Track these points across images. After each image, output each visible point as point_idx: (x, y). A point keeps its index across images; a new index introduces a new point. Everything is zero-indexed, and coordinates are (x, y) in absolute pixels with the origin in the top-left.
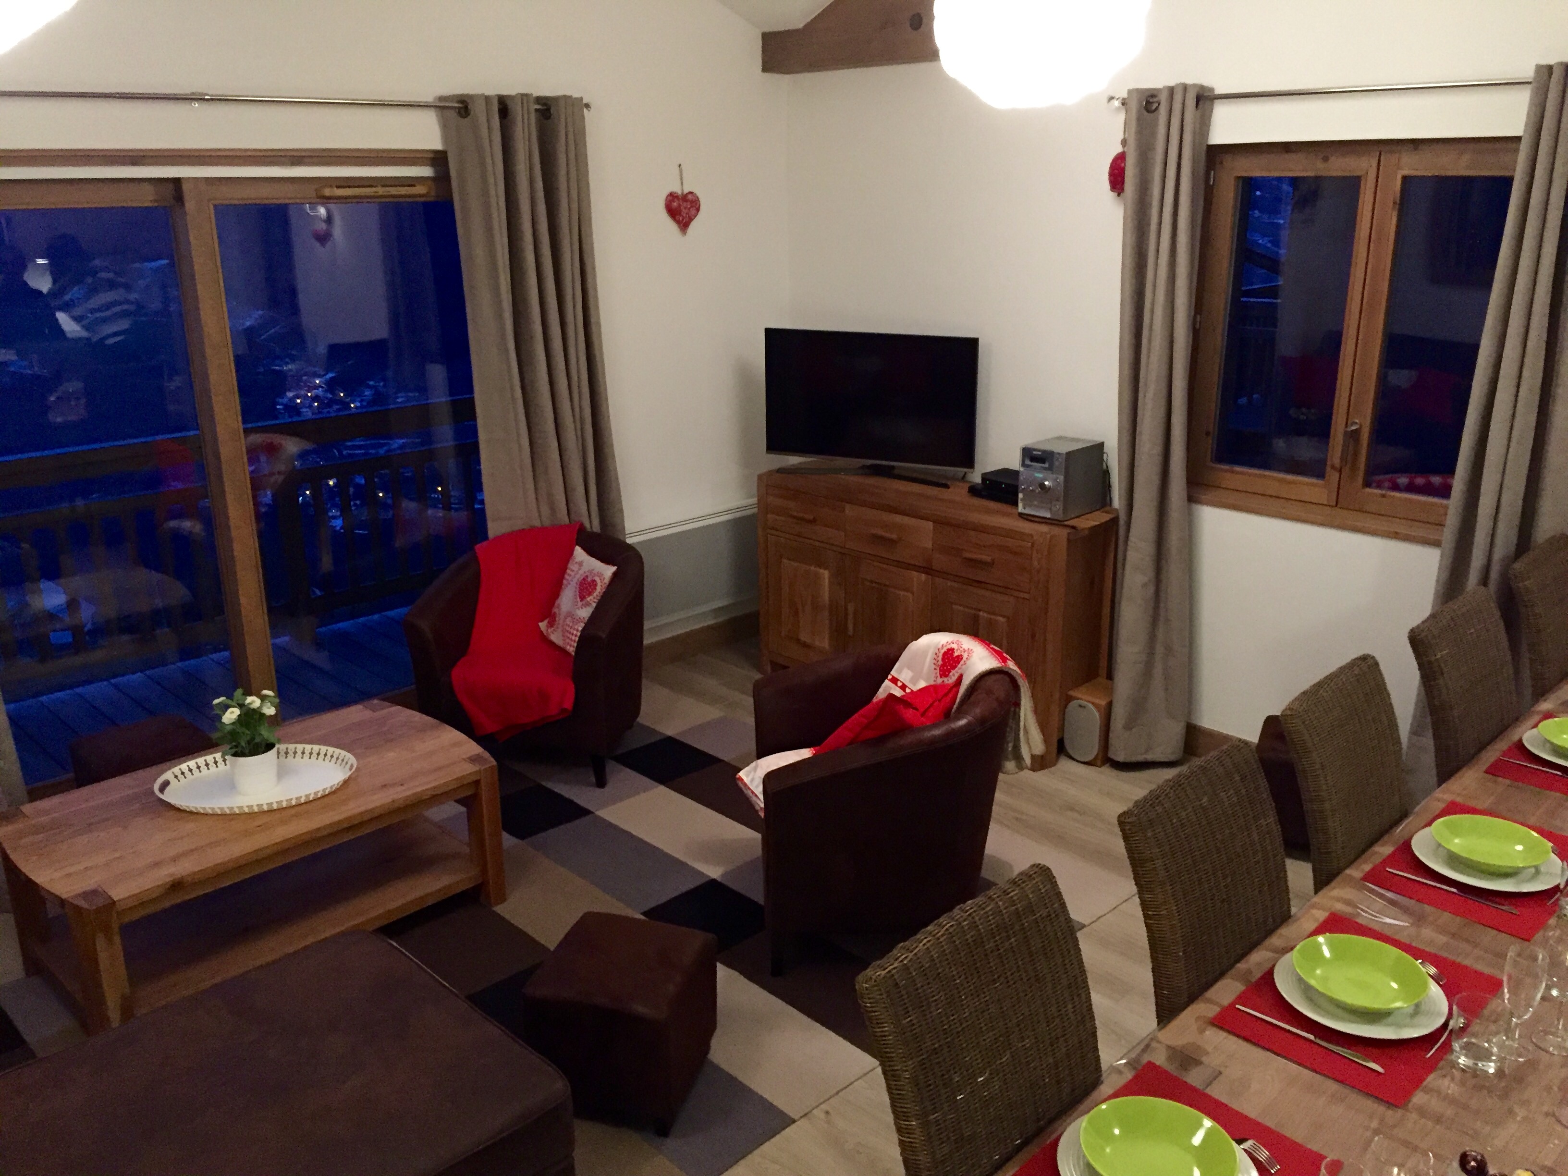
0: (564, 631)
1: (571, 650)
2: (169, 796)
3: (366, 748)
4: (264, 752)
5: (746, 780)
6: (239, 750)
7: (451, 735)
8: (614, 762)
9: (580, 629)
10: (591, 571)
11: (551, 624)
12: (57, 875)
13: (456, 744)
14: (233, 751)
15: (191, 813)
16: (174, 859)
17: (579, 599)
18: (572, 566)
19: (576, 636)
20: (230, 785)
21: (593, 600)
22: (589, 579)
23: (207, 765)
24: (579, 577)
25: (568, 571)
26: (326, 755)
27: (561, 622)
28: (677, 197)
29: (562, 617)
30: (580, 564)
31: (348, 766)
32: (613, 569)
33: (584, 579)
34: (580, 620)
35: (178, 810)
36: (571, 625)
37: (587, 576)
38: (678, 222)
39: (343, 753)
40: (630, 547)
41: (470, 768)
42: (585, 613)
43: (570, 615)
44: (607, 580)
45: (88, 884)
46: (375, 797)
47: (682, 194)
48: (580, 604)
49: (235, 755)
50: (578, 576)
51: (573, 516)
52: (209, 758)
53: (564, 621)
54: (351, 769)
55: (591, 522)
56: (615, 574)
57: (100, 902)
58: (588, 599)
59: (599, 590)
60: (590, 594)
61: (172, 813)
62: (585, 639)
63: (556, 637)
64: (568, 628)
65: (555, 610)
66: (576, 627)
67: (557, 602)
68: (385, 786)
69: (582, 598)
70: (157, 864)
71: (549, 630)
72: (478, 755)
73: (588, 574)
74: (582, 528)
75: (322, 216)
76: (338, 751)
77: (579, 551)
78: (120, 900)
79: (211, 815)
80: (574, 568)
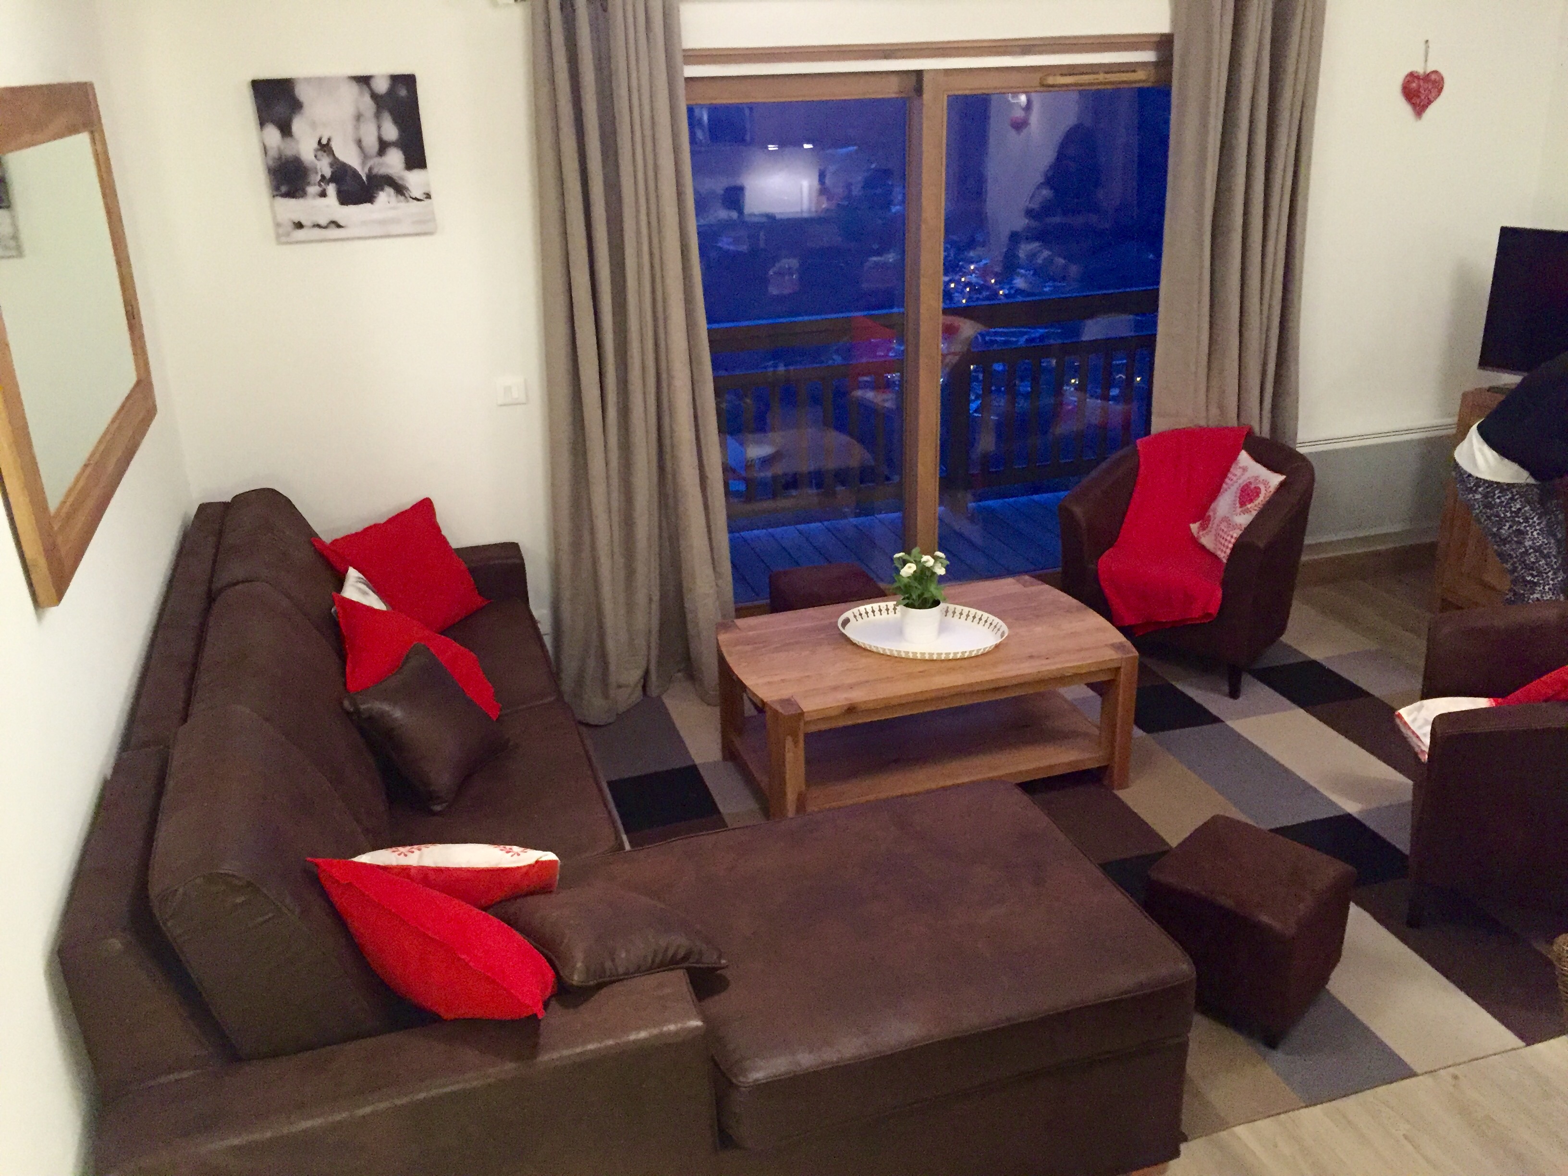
0: (1217, 535)
1: (1223, 555)
2: (848, 631)
3: (1016, 619)
4: (930, 607)
5: (1407, 718)
6: (910, 601)
7: (1095, 620)
8: (1249, 676)
9: (1235, 535)
10: (1256, 478)
11: (1203, 527)
12: (761, 681)
13: (1098, 630)
14: (907, 601)
15: (865, 650)
16: (851, 687)
17: (1238, 505)
18: (1235, 470)
19: (1230, 542)
20: (898, 631)
21: (1254, 507)
22: (1252, 486)
23: (880, 610)
24: (1242, 481)
25: (1230, 475)
26: (980, 619)
27: (1215, 526)
28: (1418, 77)
29: (1216, 521)
30: (1245, 469)
31: (1000, 633)
32: (1280, 478)
33: (1247, 485)
34: (1235, 527)
35: (854, 644)
36: (1225, 530)
37: (1250, 483)
38: (1414, 105)
39: (997, 620)
40: (1302, 458)
41: (1111, 655)
42: (1243, 520)
43: (1226, 520)
44: (1272, 489)
45: (785, 693)
46: (1022, 665)
47: (1425, 72)
48: (1239, 510)
49: (907, 605)
50: (1240, 481)
51: (1242, 420)
52: (883, 605)
53: (1218, 525)
54: (1002, 636)
55: (1261, 428)
56: (1282, 485)
57: (792, 711)
58: (1249, 506)
59: (1261, 499)
60: (1251, 501)
61: (850, 647)
62: (1240, 547)
63: (1207, 541)
64: (1221, 533)
65: (1211, 513)
66: (1231, 533)
67: (1213, 506)
68: (1031, 657)
69: (1242, 504)
70: (835, 688)
71: (1201, 533)
72: (1121, 643)
73: (1252, 480)
74: (1250, 433)
75: (1022, 104)
76: (992, 618)
77: (1244, 457)
78: (808, 712)
79: (883, 654)
80: (1236, 473)
